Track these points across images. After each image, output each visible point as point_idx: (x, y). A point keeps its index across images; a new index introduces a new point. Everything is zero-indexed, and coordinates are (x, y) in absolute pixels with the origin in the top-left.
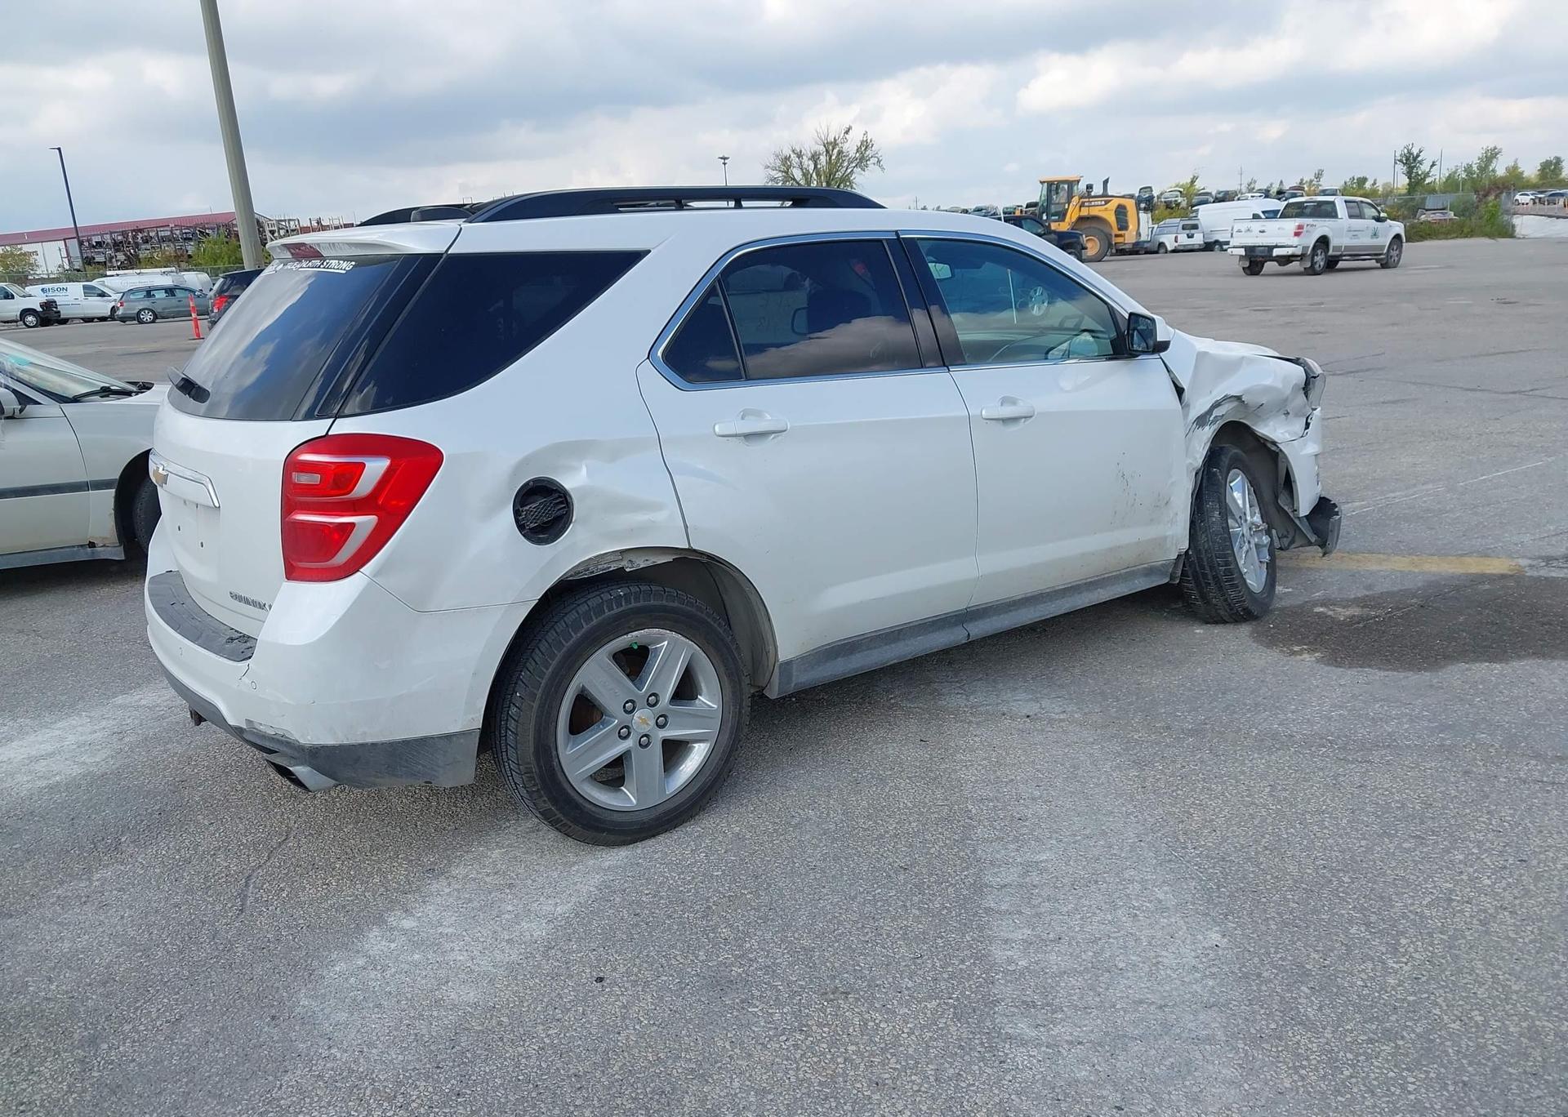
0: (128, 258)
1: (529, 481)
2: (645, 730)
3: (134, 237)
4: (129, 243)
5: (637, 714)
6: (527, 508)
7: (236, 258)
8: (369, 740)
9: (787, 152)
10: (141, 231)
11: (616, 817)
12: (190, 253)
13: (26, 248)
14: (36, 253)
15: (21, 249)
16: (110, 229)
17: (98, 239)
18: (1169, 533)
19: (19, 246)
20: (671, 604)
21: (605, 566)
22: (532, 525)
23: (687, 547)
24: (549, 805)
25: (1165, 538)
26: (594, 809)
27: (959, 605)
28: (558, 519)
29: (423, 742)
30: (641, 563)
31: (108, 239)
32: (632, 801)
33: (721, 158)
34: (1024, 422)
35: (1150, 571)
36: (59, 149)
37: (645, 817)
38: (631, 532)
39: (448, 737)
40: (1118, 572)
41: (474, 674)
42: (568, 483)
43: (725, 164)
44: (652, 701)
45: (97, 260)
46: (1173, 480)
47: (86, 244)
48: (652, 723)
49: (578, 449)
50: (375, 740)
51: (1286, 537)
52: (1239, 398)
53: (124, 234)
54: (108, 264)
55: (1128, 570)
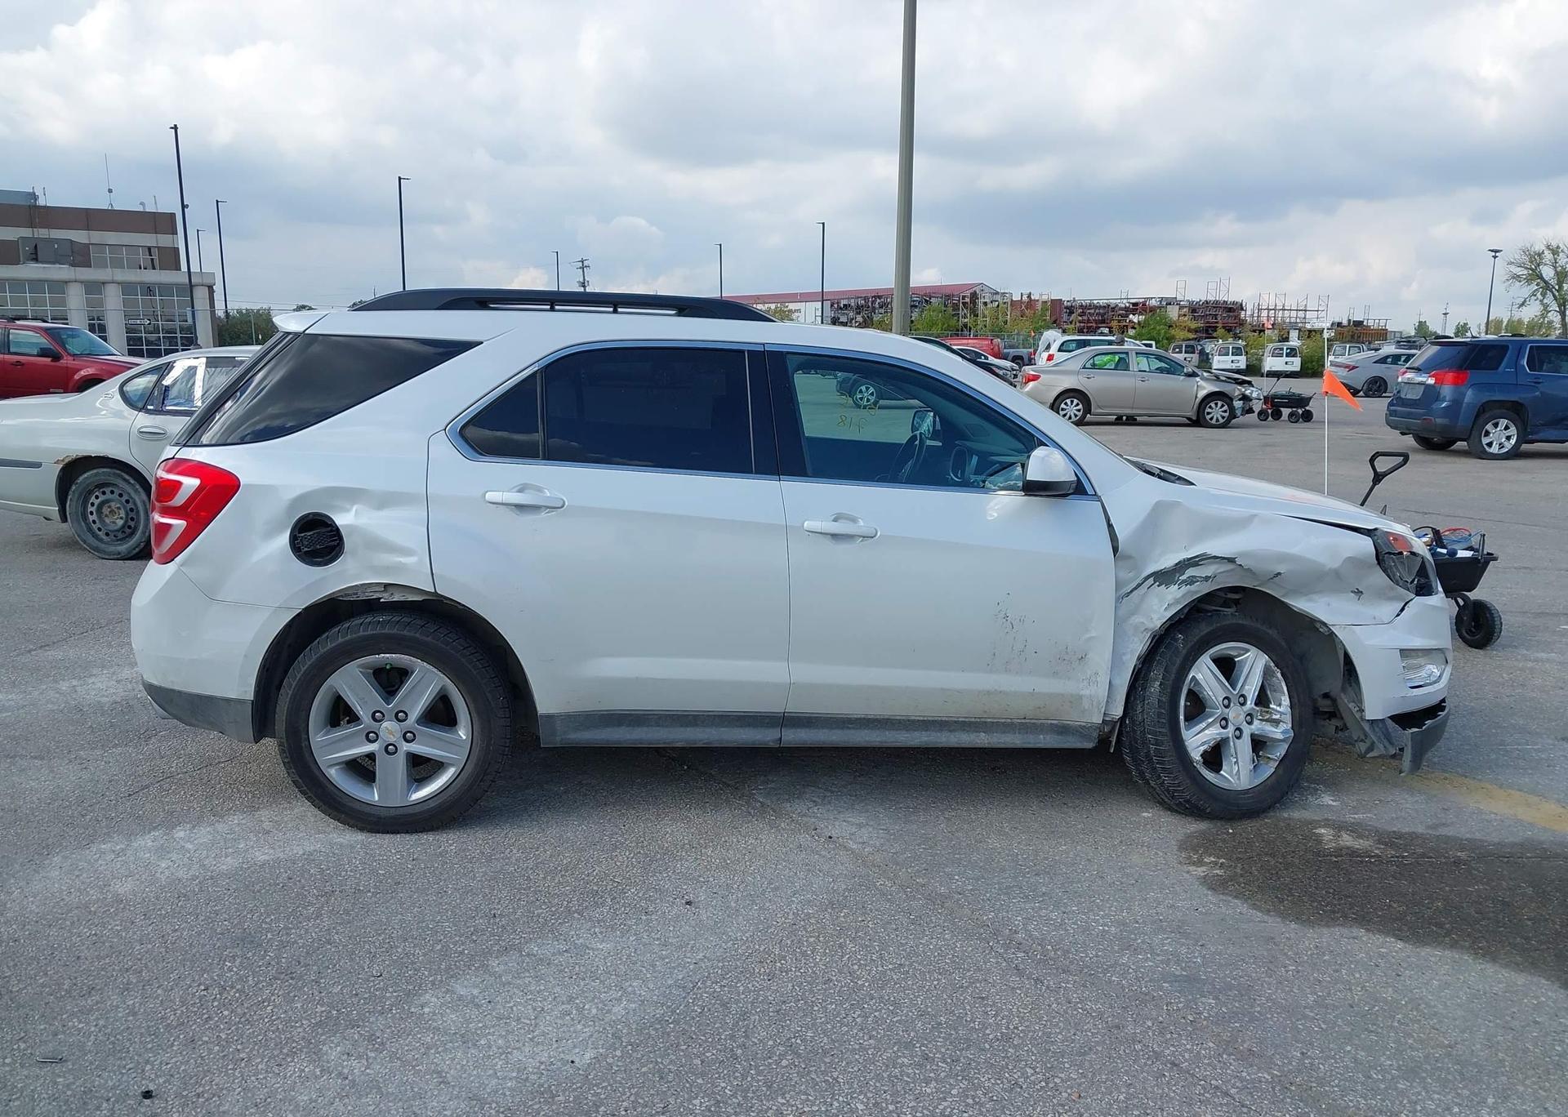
0: (865, 321)
1: (309, 514)
2: (392, 740)
3: (873, 302)
4: (869, 307)
5: (385, 724)
6: (302, 535)
7: (948, 325)
8: (176, 688)
9: (1539, 247)
10: (880, 297)
11: (357, 806)
12: (913, 319)
13: (792, 306)
14: (799, 311)
15: (787, 307)
16: (856, 295)
17: (845, 302)
18: (1086, 692)
19: (787, 304)
20: (426, 639)
21: (371, 594)
22: (306, 549)
23: (433, 591)
24: (298, 779)
25: (1081, 697)
26: (337, 792)
27: (776, 707)
28: (333, 548)
29: (210, 699)
30: (397, 597)
31: (853, 303)
32: (374, 797)
33: (1492, 251)
34: (862, 541)
35: (1063, 730)
36: (823, 224)
37: (384, 813)
38: (388, 569)
39: (228, 700)
40: (1009, 721)
41: (245, 656)
42: (341, 520)
43: (1495, 257)
44: (400, 716)
45: (841, 320)
46: (1093, 634)
47: (836, 306)
48: (400, 735)
49: (352, 495)
50: (180, 689)
51: (1362, 741)
52: (1231, 560)
53: (865, 299)
54: (849, 324)
55: (1023, 721)
